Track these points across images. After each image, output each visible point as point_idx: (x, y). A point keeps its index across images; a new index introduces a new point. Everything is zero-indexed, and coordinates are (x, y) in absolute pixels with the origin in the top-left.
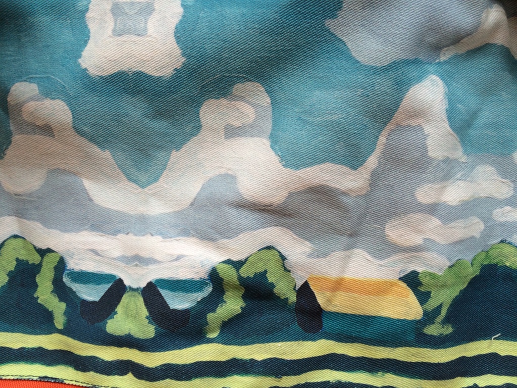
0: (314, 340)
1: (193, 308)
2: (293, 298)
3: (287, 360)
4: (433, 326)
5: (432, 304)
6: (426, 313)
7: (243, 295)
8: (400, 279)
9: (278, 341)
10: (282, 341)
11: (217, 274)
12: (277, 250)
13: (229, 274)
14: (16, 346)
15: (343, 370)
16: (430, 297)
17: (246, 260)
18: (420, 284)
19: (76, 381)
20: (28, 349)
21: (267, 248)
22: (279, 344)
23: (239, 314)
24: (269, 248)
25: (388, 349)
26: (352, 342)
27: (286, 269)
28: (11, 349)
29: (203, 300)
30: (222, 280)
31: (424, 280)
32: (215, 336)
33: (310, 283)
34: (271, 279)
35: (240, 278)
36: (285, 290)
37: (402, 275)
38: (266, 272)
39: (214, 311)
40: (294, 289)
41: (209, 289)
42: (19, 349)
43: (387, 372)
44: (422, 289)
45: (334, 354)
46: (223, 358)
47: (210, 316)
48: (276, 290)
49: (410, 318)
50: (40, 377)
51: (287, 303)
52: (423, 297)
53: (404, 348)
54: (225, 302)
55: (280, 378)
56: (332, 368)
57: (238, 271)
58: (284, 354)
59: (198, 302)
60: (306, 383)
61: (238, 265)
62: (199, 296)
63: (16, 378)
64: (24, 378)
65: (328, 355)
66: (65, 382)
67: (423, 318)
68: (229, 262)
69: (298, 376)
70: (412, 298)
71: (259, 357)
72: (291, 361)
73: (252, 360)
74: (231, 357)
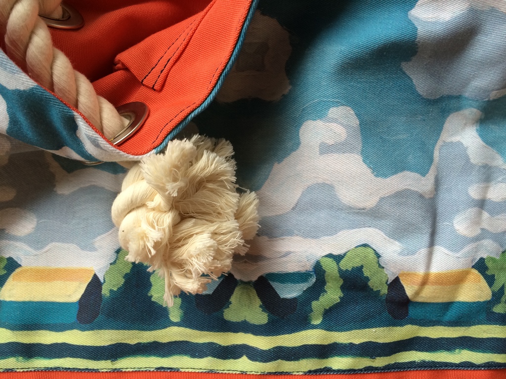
0: (401, 325)
1: (299, 296)
2: (384, 291)
3: (380, 343)
4: (500, 305)
5: (497, 286)
6: (494, 294)
7: (341, 286)
8: (473, 267)
9: (372, 327)
10: (376, 327)
11: (321, 267)
12: (372, 248)
13: (330, 267)
14: (133, 342)
15: (427, 351)
16: (494, 280)
17: (345, 254)
18: (486, 268)
19: (191, 368)
20: (144, 344)
21: (363, 245)
22: (374, 330)
23: (338, 303)
24: (365, 245)
25: (464, 328)
26: (433, 326)
27: (380, 266)
28: (129, 345)
29: (309, 289)
30: (325, 272)
31: (489, 264)
32: (319, 323)
33: (401, 278)
34: (366, 273)
35: (340, 270)
36: (378, 283)
37: (474, 264)
38: (362, 267)
39: (317, 299)
40: (386, 283)
41: (313, 280)
42: (135, 345)
43: (463, 349)
44: (489, 273)
45: (418, 337)
46: (326, 342)
47: (314, 304)
48: (370, 284)
49: (482, 300)
50: (156, 368)
51: (379, 295)
52: (490, 280)
53: (477, 326)
54: (326, 292)
55: (374, 358)
56: (416, 350)
57: (338, 264)
58: (377, 338)
59: (304, 291)
60: (395, 363)
61: (338, 258)
62: (304, 286)
63: (135, 370)
64: (142, 369)
65: (414, 338)
66: (181, 370)
67: (492, 299)
68: (330, 256)
69: (388, 357)
70: (484, 283)
71: (357, 341)
72: (383, 343)
73: (351, 343)
74: (332, 342)
